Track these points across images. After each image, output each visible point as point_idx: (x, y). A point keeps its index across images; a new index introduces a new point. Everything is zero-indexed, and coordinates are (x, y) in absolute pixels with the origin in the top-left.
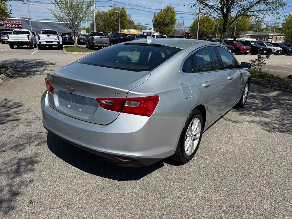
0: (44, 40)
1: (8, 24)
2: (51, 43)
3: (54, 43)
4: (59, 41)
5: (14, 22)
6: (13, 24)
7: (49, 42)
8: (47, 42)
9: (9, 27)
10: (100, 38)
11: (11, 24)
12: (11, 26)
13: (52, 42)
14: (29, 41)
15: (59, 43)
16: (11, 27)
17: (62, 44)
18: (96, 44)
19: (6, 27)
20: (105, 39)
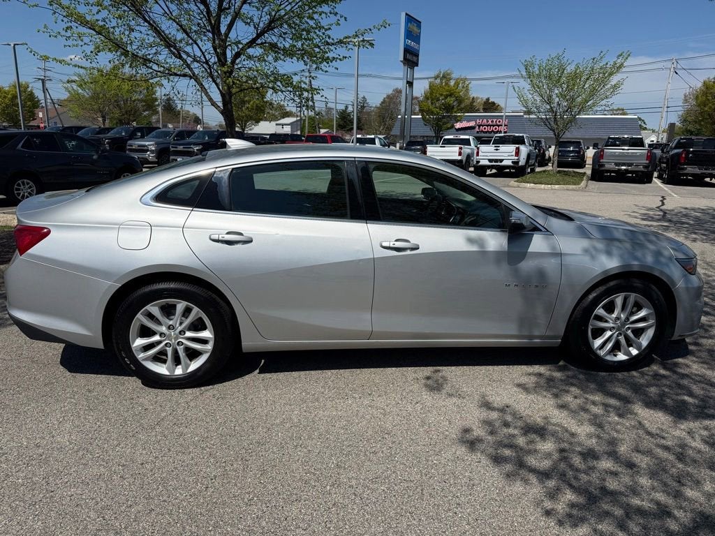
0: (487, 156)
1: (483, 126)
2: (499, 164)
3: (505, 163)
4: (517, 158)
5: (495, 120)
6: (491, 126)
7: (496, 161)
8: (490, 161)
9: (484, 132)
10: (621, 151)
11: (487, 126)
12: (486, 130)
13: (501, 161)
14: (459, 158)
15: (516, 163)
16: (486, 132)
17: (524, 164)
18: (608, 166)
19: (478, 132)
20: (636, 153)
